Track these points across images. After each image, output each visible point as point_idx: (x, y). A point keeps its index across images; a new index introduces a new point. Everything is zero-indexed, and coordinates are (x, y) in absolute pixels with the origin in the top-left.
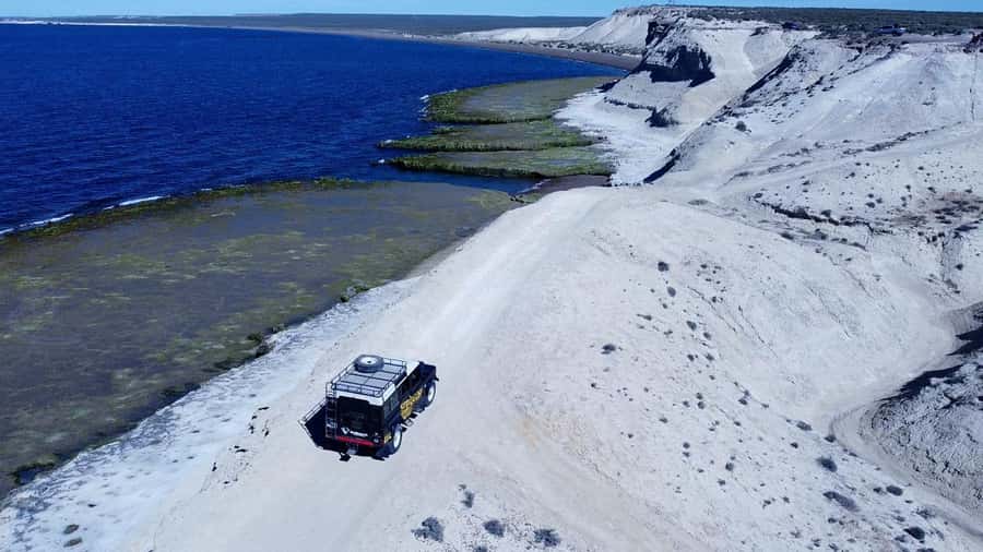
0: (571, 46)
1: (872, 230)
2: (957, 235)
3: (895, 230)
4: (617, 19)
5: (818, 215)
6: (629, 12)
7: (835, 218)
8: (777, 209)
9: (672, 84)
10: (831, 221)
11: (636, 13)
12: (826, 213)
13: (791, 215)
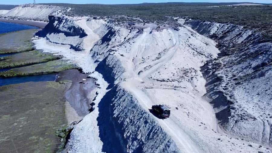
0: (5, 18)
1: (179, 82)
2: (192, 79)
3: (182, 81)
4: (19, 9)
5: (167, 80)
6: (22, 6)
7: (171, 80)
8: (158, 80)
9: (73, 37)
10: (170, 81)
11: (25, 6)
12: (168, 79)
13: (161, 81)
